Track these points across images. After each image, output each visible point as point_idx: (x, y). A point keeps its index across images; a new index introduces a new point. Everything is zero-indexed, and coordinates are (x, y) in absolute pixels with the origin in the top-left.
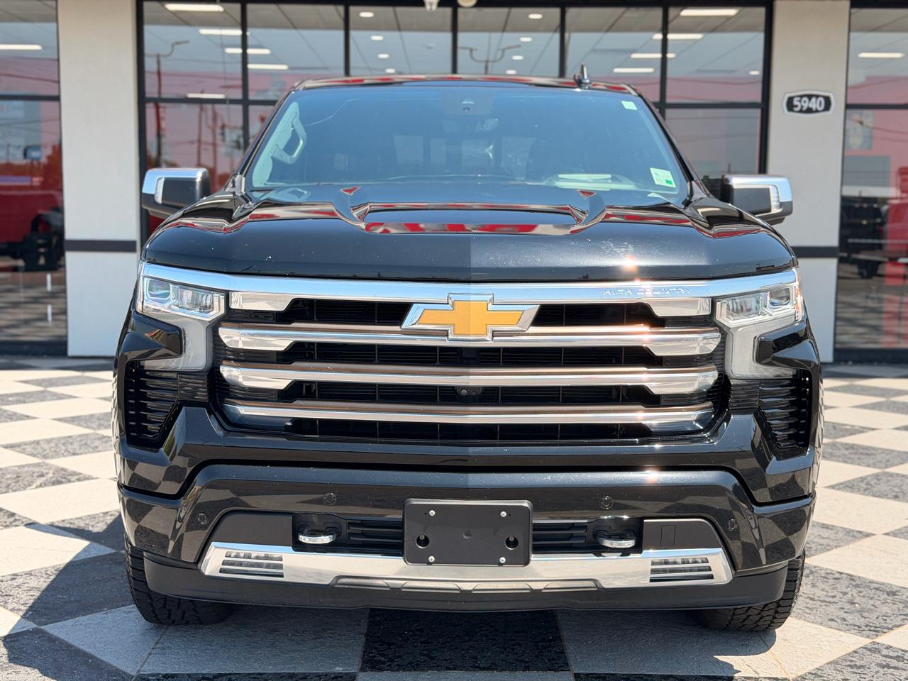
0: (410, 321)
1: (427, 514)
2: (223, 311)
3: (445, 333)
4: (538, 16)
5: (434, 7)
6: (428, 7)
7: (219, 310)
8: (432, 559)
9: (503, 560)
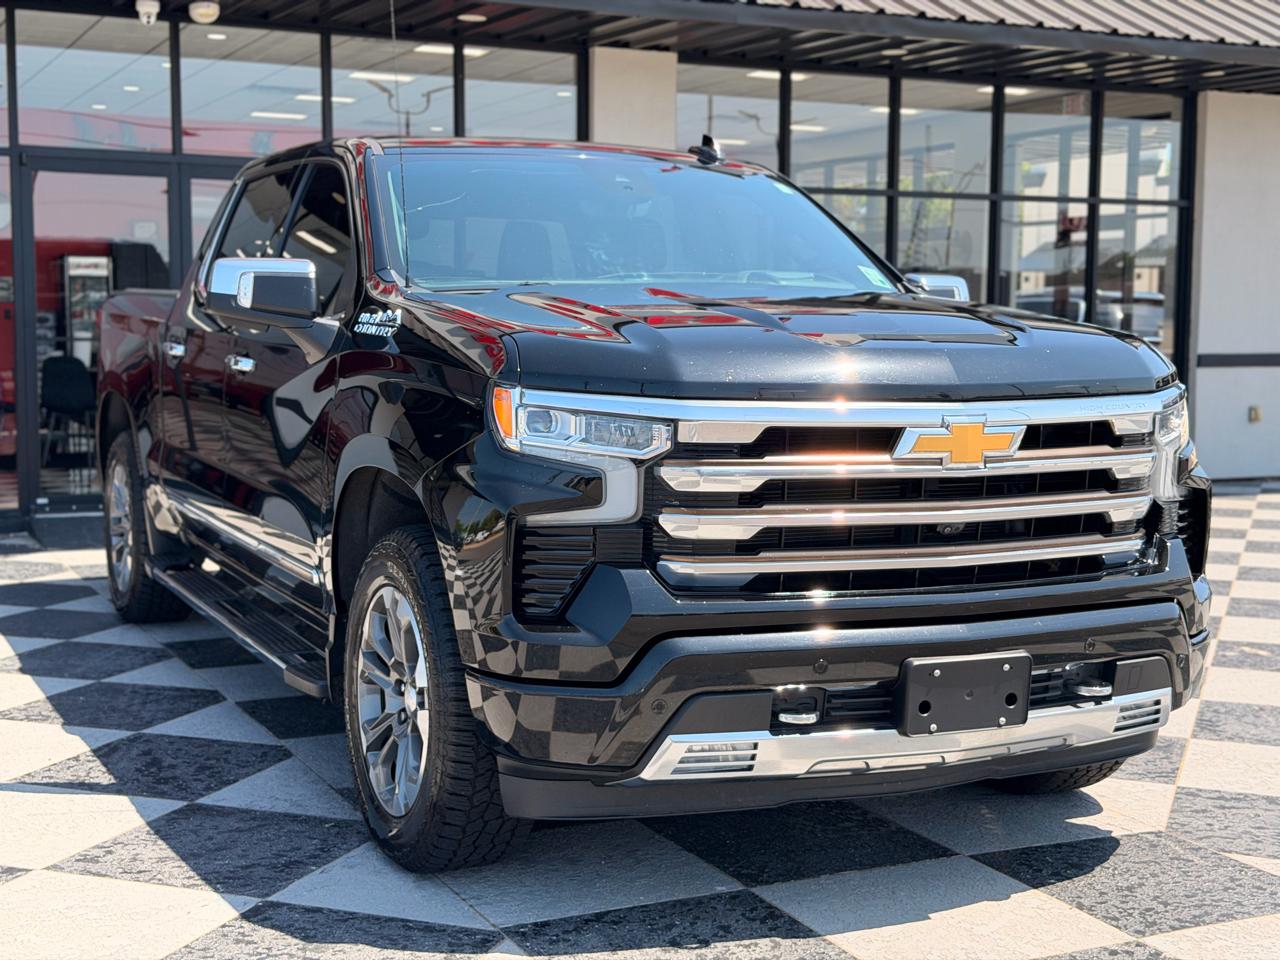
0: (904, 448)
1: (931, 674)
2: (668, 445)
3: (940, 462)
4: (221, 37)
5: (153, 19)
6: (144, 20)
7: (661, 444)
8: (934, 727)
9: (1003, 720)
